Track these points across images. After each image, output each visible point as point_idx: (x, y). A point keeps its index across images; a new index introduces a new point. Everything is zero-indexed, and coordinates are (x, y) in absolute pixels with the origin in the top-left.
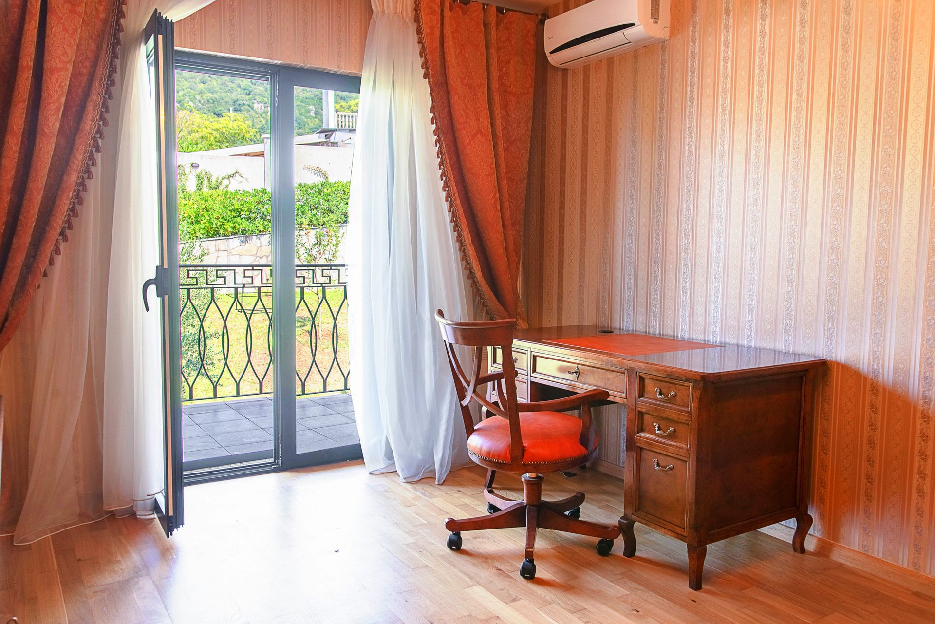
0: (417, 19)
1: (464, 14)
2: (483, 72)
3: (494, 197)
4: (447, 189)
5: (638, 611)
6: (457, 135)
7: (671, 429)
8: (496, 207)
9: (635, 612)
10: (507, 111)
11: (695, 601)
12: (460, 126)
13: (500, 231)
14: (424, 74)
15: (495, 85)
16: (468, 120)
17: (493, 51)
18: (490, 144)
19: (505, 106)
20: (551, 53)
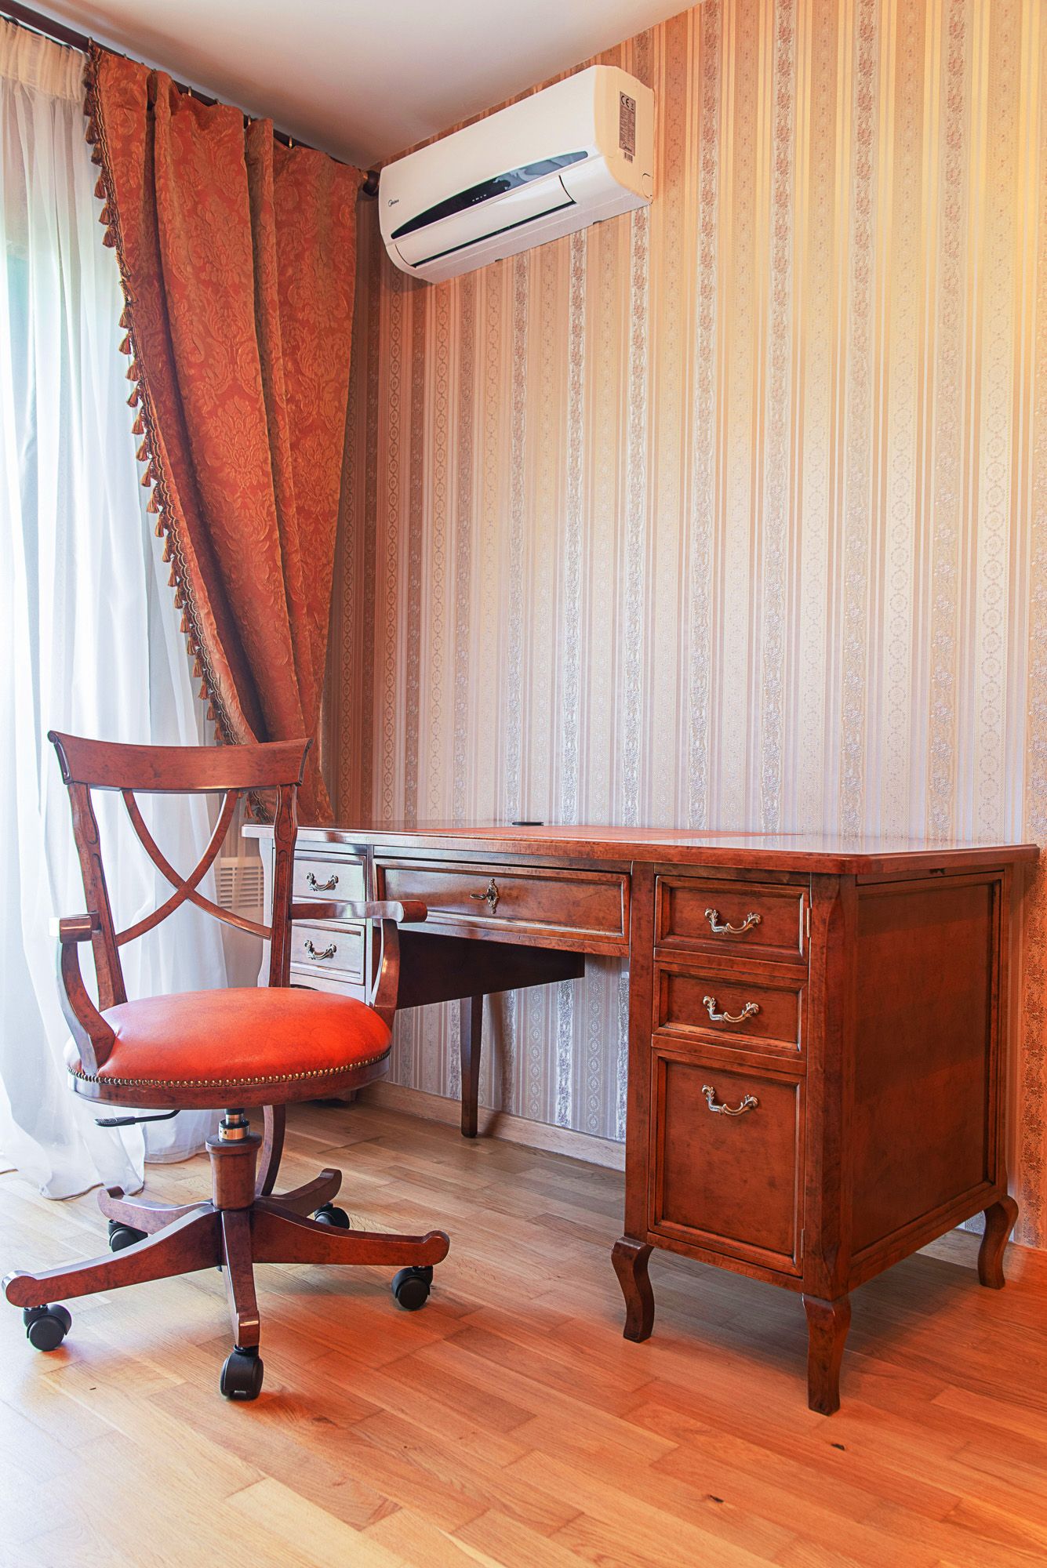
0: (90, 107)
1: (203, 126)
2: (246, 260)
3: (269, 537)
4: (161, 508)
5: (718, 1500)
6: (185, 392)
7: (749, 1006)
8: (274, 561)
9: (712, 1505)
10: (296, 363)
11: (842, 1448)
12: (192, 372)
13: (282, 615)
14: (107, 235)
15: (272, 294)
16: (211, 361)
17: (268, 220)
18: (261, 420)
19: (291, 352)
20: (395, 236)
